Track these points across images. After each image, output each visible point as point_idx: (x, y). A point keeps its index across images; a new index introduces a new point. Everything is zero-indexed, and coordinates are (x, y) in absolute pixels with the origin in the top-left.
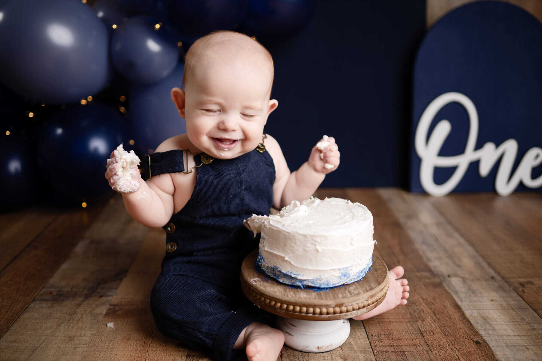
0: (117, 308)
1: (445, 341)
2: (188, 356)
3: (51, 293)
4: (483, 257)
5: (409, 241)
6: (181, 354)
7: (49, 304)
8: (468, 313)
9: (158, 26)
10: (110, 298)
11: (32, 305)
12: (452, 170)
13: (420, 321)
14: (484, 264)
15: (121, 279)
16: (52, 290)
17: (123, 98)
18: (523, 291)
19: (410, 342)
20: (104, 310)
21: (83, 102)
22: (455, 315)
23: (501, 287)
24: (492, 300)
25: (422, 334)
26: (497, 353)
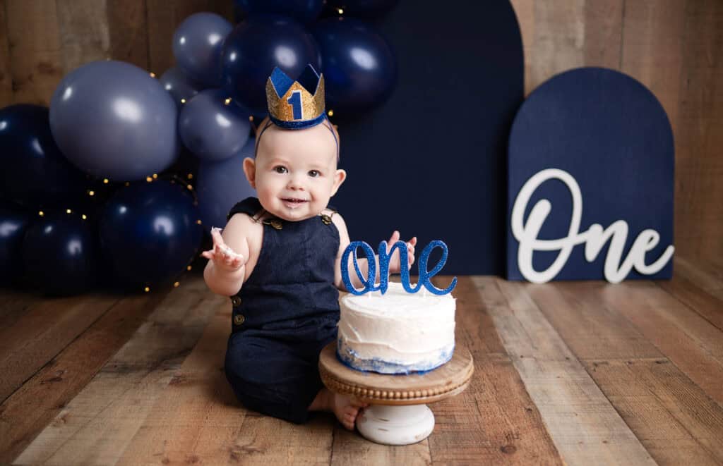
0: (181, 379)
1: (498, 408)
2: (247, 416)
3: (116, 366)
4: (565, 341)
5: (492, 326)
6: (241, 413)
7: (115, 375)
8: (528, 388)
9: (228, 101)
10: (175, 371)
11: (98, 375)
12: (556, 253)
13: (478, 393)
14: (564, 347)
15: (185, 356)
16: (117, 364)
17: (190, 176)
18: (595, 370)
19: (463, 408)
20: (168, 380)
21: (149, 179)
22: (516, 389)
23: (573, 367)
24: (559, 377)
25: (476, 402)
26: (545, 418)
